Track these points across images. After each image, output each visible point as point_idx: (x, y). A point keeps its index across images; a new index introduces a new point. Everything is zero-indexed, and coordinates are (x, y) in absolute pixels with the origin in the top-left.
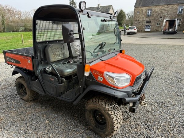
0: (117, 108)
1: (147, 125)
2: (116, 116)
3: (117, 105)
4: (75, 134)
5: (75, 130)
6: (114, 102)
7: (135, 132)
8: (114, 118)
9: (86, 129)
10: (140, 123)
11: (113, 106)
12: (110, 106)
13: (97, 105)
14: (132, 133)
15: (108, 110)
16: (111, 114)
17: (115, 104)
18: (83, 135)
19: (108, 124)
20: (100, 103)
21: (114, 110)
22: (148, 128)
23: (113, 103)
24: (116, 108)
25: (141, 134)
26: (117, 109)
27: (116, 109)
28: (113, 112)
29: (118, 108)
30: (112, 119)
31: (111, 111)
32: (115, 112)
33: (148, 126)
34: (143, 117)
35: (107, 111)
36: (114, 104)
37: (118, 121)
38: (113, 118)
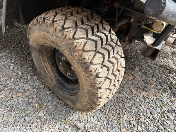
0: (114, 45)
1: (167, 84)
2: (108, 69)
3: (114, 37)
4: (14, 96)
5: (17, 88)
6: (108, 27)
7: (144, 98)
8: (100, 75)
9: (41, 86)
10: (154, 79)
11: (103, 36)
12: (90, 36)
13: (48, 32)
14: (138, 100)
15: (83, 50)
16: (91, 63)
17: (110, 33)
18: (30, 101)
19: (83, 89)
20: (59, 25)
21: (102, 51)
22: (170, 91)
23: (105, 29)
24: (112, 43)
25: (157, 103)
26: (113, 49)
27: (110, 48)
28: (99, 56)
29: (116, 44)
30: (92, 77)
31: (92, 54)
32: (106, 56)
33: (169, 87)
34: (158, 67)
35: (80, 53)
36: (107, 33)
37: (111, 82)
38: (97, 76)
